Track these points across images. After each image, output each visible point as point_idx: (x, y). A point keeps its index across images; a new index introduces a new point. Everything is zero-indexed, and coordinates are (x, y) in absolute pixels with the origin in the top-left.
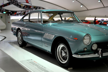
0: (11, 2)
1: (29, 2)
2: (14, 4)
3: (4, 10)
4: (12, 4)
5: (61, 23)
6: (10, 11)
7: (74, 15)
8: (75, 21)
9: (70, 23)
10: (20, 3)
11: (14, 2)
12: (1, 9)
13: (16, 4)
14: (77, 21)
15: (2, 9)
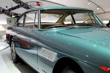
0: (20, 5)
1: (41, 5)
2: (24, 7)
3: (13, 14)
4: (22, 6)
5: (71, 28)
6: (19, 14)
7: (93, 16)
8: (96, 24)
9: (87, 28)
10: (30, 6)
11: (24, 5)
12: (9, 13)
13: (25, 7)
14: (99, 24)
15: (11, 13)
